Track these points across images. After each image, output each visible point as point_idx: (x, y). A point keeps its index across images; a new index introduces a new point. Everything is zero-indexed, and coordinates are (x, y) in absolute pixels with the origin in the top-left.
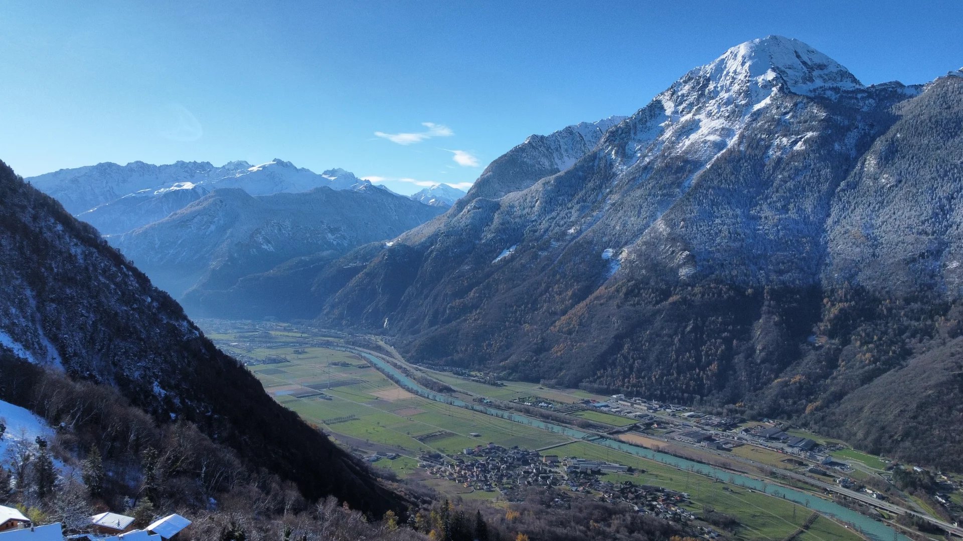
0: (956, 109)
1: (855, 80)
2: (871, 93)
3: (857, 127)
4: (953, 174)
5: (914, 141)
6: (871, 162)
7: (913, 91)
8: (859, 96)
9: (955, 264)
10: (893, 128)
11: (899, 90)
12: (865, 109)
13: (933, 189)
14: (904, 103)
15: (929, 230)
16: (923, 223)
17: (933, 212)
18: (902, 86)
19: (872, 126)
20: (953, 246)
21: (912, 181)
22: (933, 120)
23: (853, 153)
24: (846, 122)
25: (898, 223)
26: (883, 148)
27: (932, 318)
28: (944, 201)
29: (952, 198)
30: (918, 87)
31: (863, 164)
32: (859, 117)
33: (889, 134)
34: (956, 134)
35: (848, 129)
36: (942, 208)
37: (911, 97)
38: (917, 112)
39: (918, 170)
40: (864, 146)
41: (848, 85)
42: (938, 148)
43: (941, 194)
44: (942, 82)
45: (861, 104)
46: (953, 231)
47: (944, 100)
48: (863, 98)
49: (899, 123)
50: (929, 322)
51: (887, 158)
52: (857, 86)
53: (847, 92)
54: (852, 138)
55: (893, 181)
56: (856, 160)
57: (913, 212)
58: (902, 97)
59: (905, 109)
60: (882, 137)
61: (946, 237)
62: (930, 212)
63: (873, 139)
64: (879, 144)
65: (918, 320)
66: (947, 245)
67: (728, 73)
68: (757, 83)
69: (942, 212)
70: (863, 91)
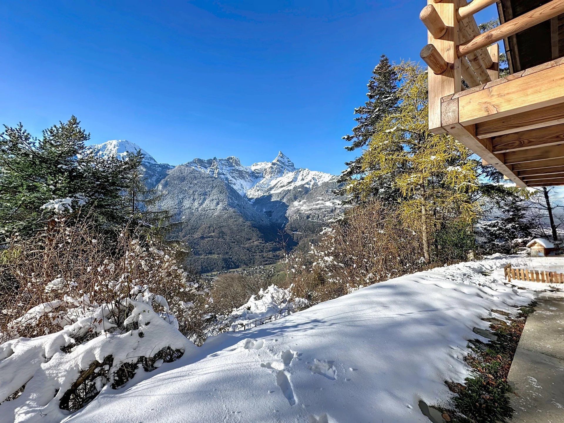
0: (184, 174)
1: (155, 161)
2: (160, 166)
3: (156, 176)
4: (183, 192)
5: (173, 182)
6: (160, 187)
7: (172, 168)
9: (184, 217)
10: (167, 177)
11: (168, 166)
12: (158, 170)
13: (178, 196)
14: (170, 170)
15: (177, 207)
16: (175, 205)
18: (169, 165)
19: (160, 176)
20: (184, 212)
21: (172, 193)
22: (178, 176)
23: (155, 183)
24: (152, 173)
25: (168, 205)
26: (164, 183)
27: (178, 232)
28: (181, 199)
29: (183, 199)
30: (174, 167)
31: (158, 187)
32: (156, 173)
33: (166, 179)
34: (184, 181)
35: (153, 176)
36: (180, 201)
38: (173, 173)
39: (174, 190)
40: (158, 181)
41: (153, 163)
42: (179, 185)
43: (180, 197)
44: (180, 166)
46: (183, 208)
47: (181, 172)
48: (157, 167)
50: (177, 234)
51: (165, 186)
52: (156, 163)
53: (153, 164)
54: (154, 179)
55: (167, 193)
56: (155, 185)
57: (173, 202)
58: (169, 169)
59: (170, 172)
61: (181, 210)
62: (177, 202)
63: (161, 180)
64: (163, 181)
65: (174, 233)
66: (182, 212)
67: (108, 150)
68: (120, 155)
69: (180, 202)
70: (158, 165)
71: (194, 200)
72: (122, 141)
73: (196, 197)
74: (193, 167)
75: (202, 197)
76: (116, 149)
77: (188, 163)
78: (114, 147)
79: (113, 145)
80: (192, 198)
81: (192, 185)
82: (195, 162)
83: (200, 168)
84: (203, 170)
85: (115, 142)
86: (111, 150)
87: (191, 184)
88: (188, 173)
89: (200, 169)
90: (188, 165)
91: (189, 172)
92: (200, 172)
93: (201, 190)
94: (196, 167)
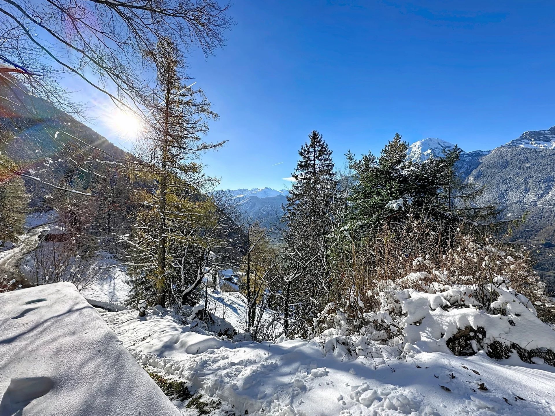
0: (506, 158)
1: (462, 151)
2: (469, 155)
3: (465, 167)
4: (506, 182)
5: (489, 170)
6: (471, 179)
7: (487, 153)
8: (465, 156)
9: (510, 215)
10: (480, 166)
11: (481, 153)
12: (467, 160)
13: (498, 187)
14: (483, 157)
15: (498, 202)
16: (495, 200)
17: (499, 196)
19: (471, 166)
20: (509, 208)
21: (489, 185)
22: (496, 162)
23: (464, 176)
25: (484, 200)
26: (476, 174)
28: (503, 191)
29: (507, 190)
30: (489, 152)
31: (468, 179)
32: (465, 163)
33: (478, 169)
34: (506, 167)
35: (461, 168)
37: (486, 155)
38: (489, 160)
39: (491, 181)
40: (468, 173)
41: (460, 153)
42: (499, 173)
43: (501, 189)
44: (498, 149)
45: (466, 159)
46: (508, 202)
47: (501, 156)
48: (466, 157)
49: (481, 164)
51: (478, 177)
52: (464, 153)
53: (460, 155)
54: (463, 171)
55: (481, 185)
56: (465, 178)
57: (490, 196)
58: (482, 155)
59: (484, 159)
60: (475, 170)
61: (505, 205)
62: (498, 195)
63: (471, 171)
64: (474, 172)
66: (506, 207)
67: (413, 152)
68: (424, 154)
69: (503, 195)
70: (466, 154)
71: (527, 190)
72: (425, 140)
73: (530, 186)
74: (522, 146)
75: (543, 186)
76: (420, 149)
77: (513, 142)
78: (418, 148)
79: (417, 146)
80: (523, 188)
81: (521, 171)
82: (526, 138)
83: (535, 144)
84: (542, 146)
85: (418, 143)
86: (416, 151)
87: (519, 169)
88: (513, 155)
89: (535, 145)
90: (514, 144)
91: (514, 153)
92: (535, 150)
93: (540, 175)
94: (528, 143)
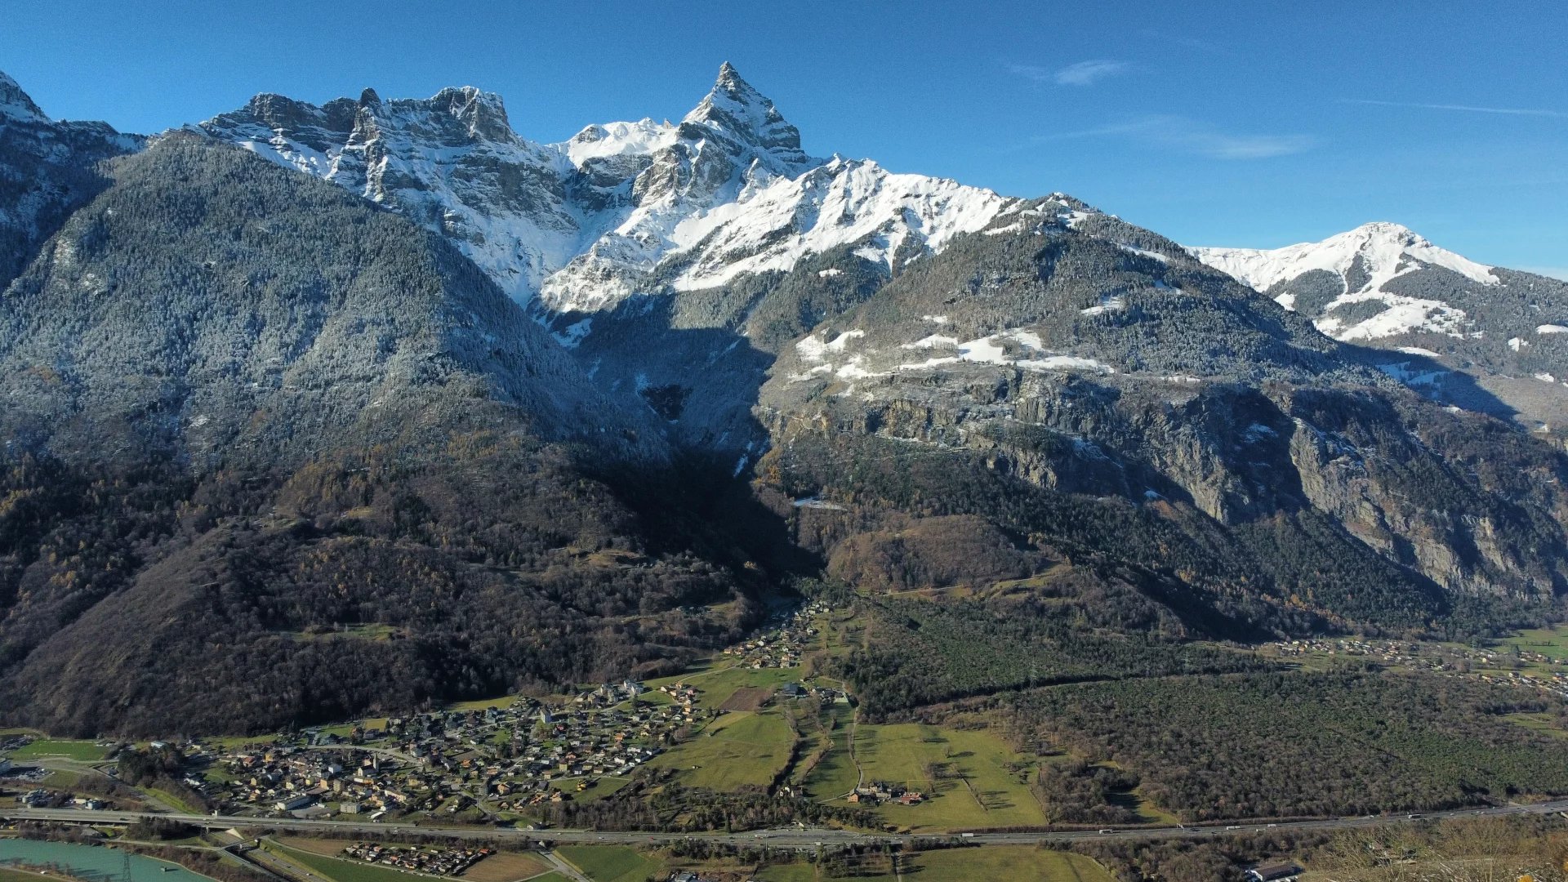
0: (196, 184)
1: (32, 106)
2: (61, 133)
3: (39, 188)
4: (195, 283)
5: (135, 223)
6: (65, 251)
7: (130, 144)
8: (41, 135)
9: (202, 420)
10: (101, 199)
11: (109, 139)
12: (52, 159)
13: (166, 303)
14: (117, 160)
15: (163, 367)
16: (153, 355)
17: (168, 340)
18: (113, 133)
19: (65, 190)
20: (199, 393)
21: (133, 288)
22: (163, 195)
23: (33, 231)
24: (19, 176)
25: (113, 354)
26: (85, 230)
27: (170, 503)
28: (183, 322)
29: (195, 319)
30: (139, 139)
31: (52, 252)
32: (42, 172)
33: (97, 206)
34: (197, 222)
35: (23, 189)
36: (180, 333)
37: (129, 152)
38: (138, 178)
39: (142, 272)
40: (52, 221)
41: (19, 113)
42: (172, 240)
43: (178, 311)
44: (174, 137)
45: (45, 149)
46: (196, 369)
47: (180, 168)
48: (47, 139)
49: (109, 191)
50: (166, 512)
51: (95, 244)
52: (37, 118)
53: (20, 124)
54: (29, 206)
55: (102, 284)
56: (38, 244)
57: (136, 338)
58: (113, 150)
59: (119, 169)
60: (83, 212)
61: (187, 380)
62: (163, 339)
63: (68, 213)
64: (78, 222)
65: (150, 509)
66: (189, 390)
69: (181, 339)
70: (48, 128)
71: (256, 325)
73: (266, 308)
74: (249, 145)
75: (300, 311)
77: (221, 122)
80: (244, 314)
81: (243, 245)
82: (260, 117)
83: (287, 148)
84: (303, 162)
87: (237, 236)
88: (220, 177)
89: (286, 155)
90: (225, 129)
91: (225, 170)
92: (287, 172)
93: (294, 271)
94: (265, 141)
